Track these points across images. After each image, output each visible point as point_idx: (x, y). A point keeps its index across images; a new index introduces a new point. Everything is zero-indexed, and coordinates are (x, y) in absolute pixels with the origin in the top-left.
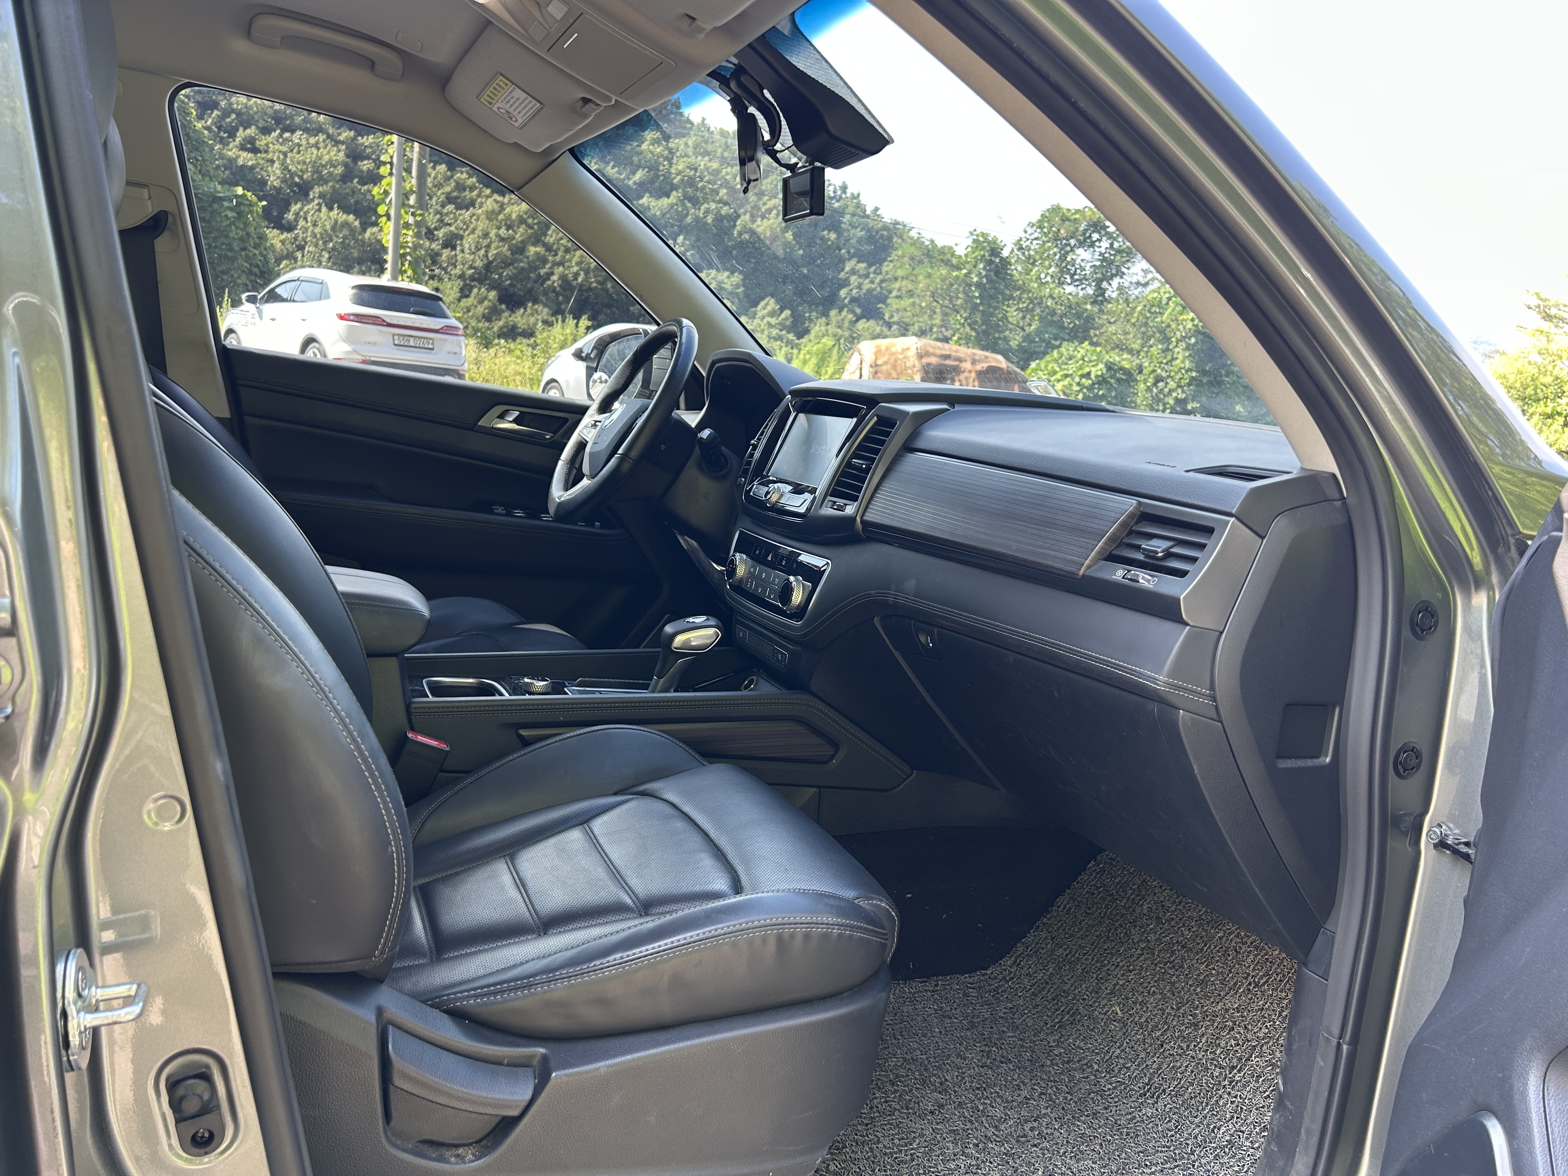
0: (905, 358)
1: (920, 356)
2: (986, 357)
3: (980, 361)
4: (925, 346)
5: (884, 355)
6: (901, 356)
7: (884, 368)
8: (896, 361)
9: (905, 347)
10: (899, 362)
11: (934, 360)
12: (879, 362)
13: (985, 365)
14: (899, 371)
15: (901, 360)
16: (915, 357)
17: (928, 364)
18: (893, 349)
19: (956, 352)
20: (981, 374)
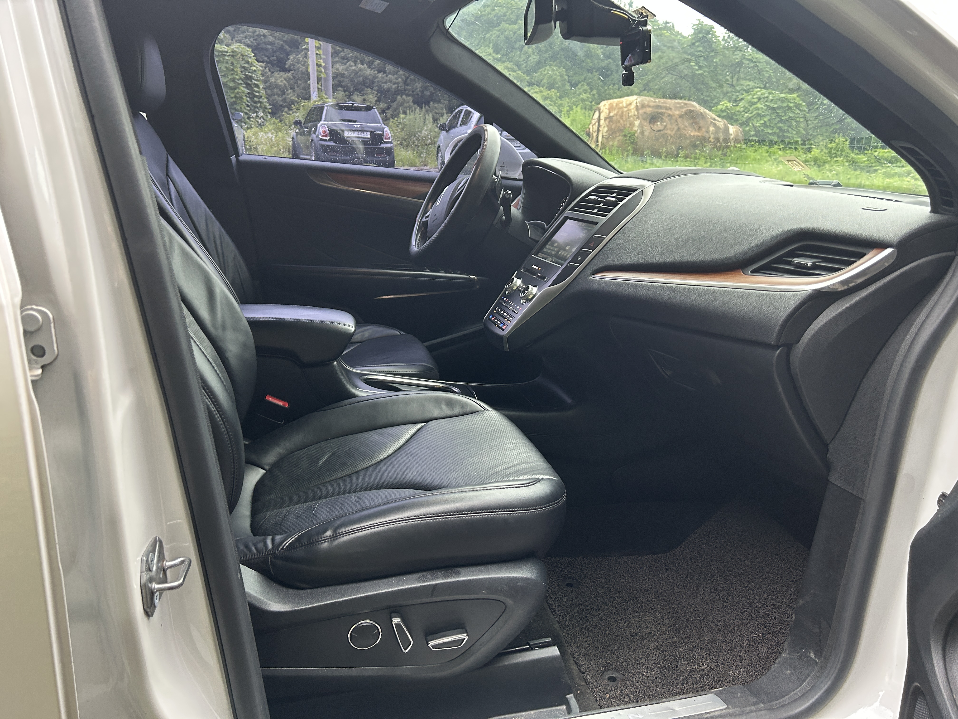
2: (686, 104)
3: (680, 107)
4: (642, 101)
5: (615, 109)
7: (614, 118)
8: (622, 113)
9: (628, 103)
11: (649, 110)
12: (612, 114)
13: (684, 110)
15: (626, 111)
17: (645, 113)
18: (621, 105)
19: (662, 103)
20: (681, 116)
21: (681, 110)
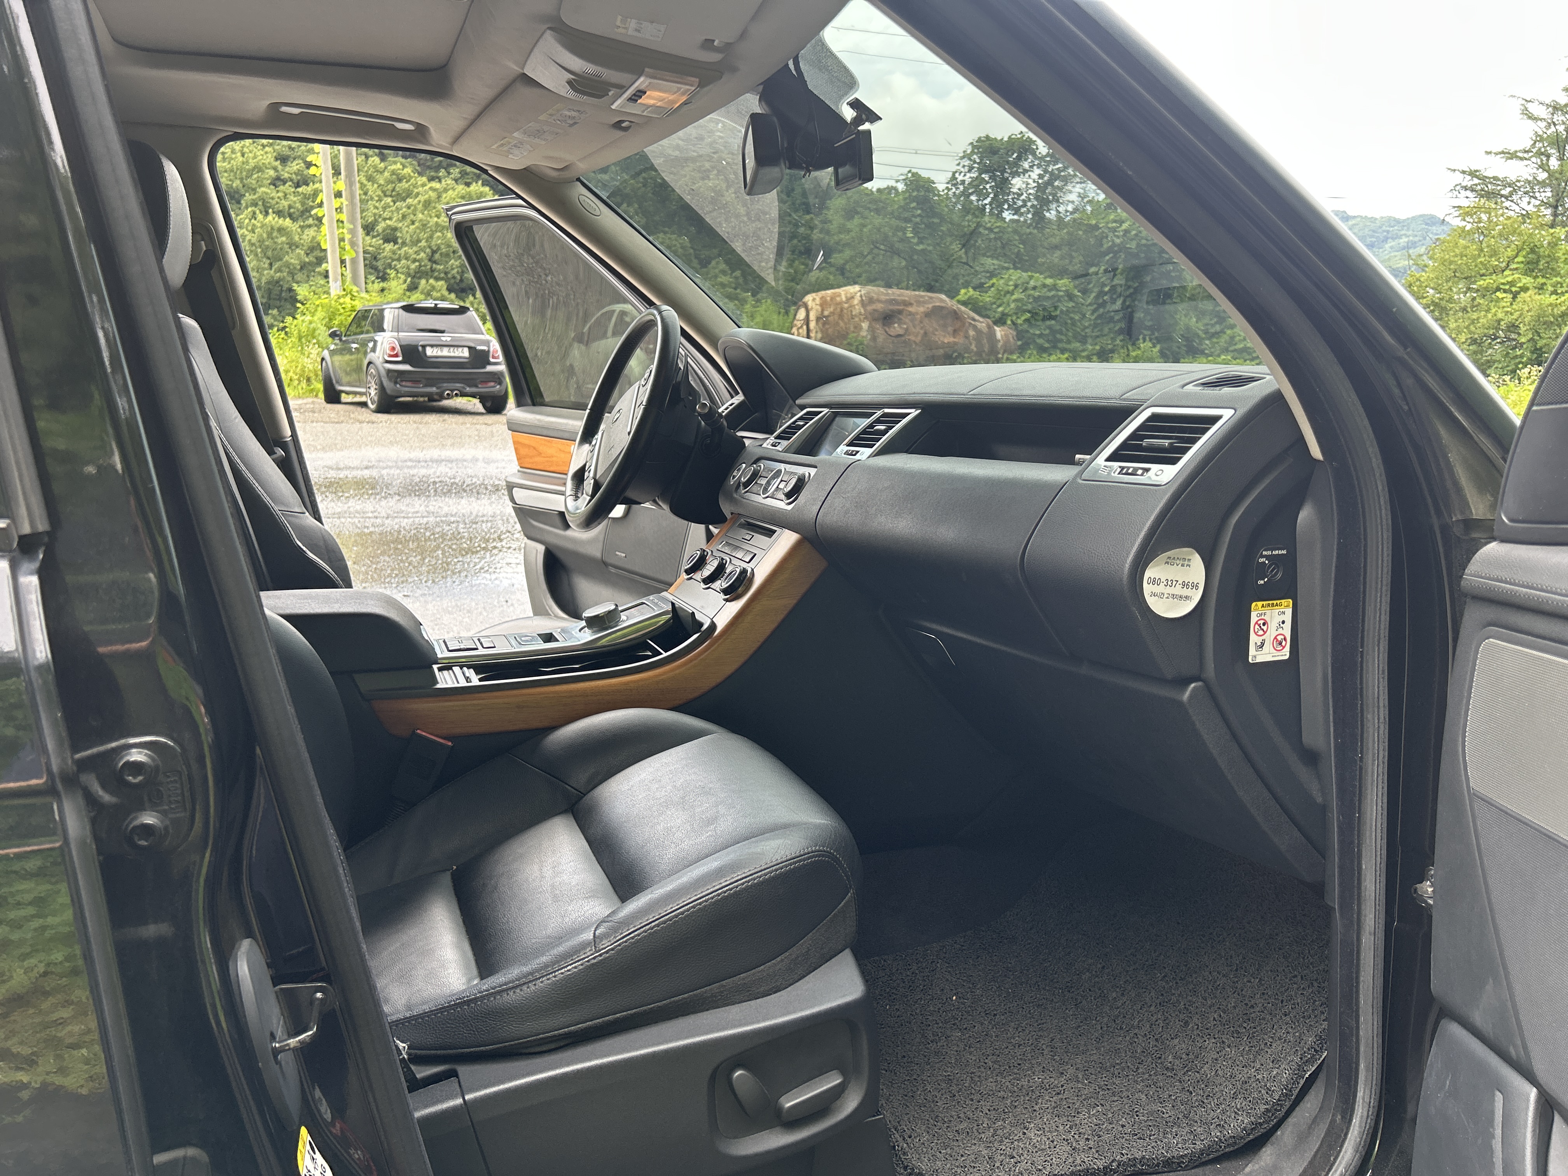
0: (851, 306)
1: (863, 303)
2: (931, 298)
3: (924, 302)
4: (868, 293)
5: (829, 305)
6: (846, 305)
7: (831, 318)
8: (842, 310)
9: (849, 295)
10: (845, 311)
11: (879, 306)
12: (826, 313)
13: (930, 306)
14: (846, 320)
15: (847, 309)
16: (860, 305)
17: (875, 310)
18: (838, 299)
19: (899, 296)
20: (927, 315)
21: (927, 306)
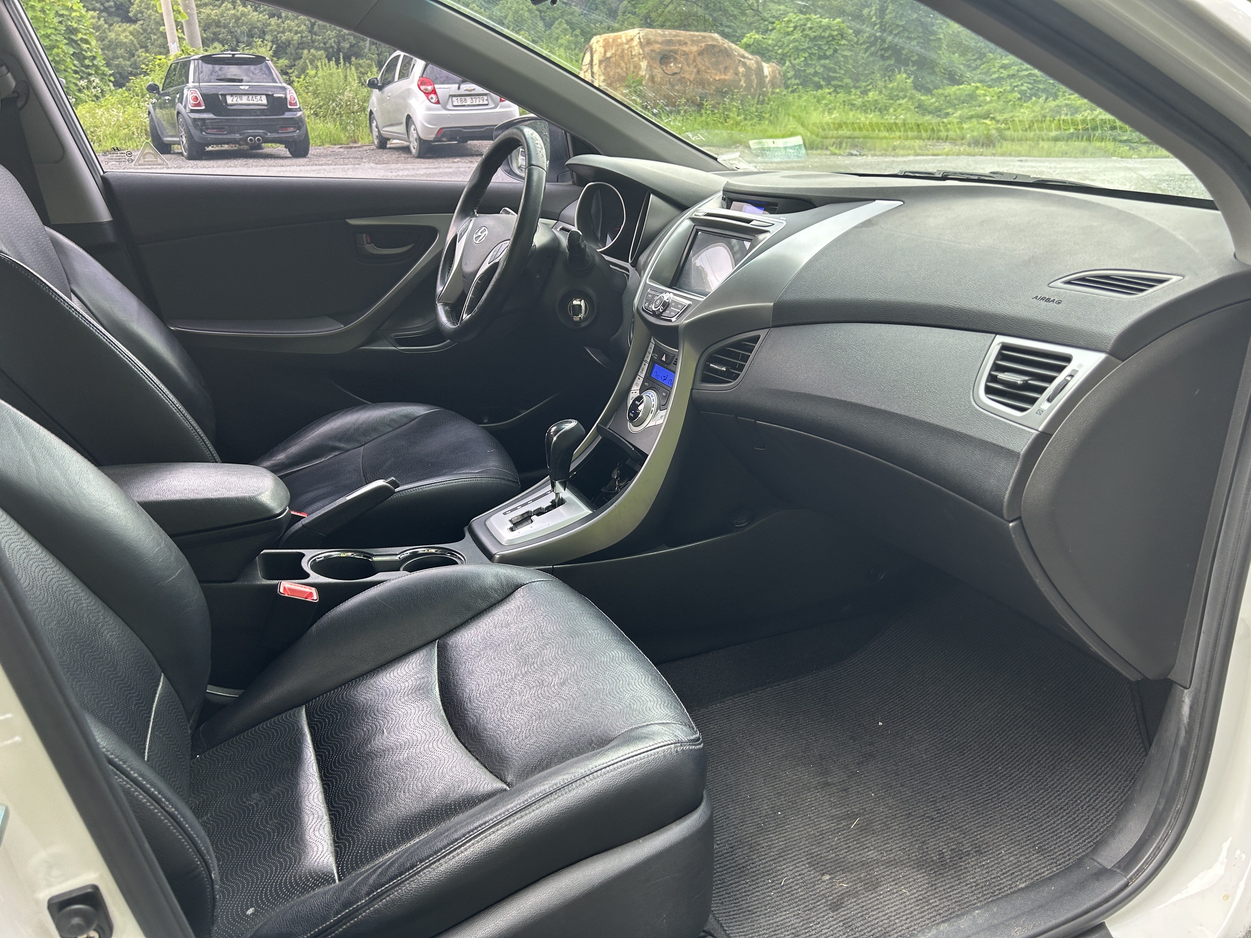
0: (631, 47)
1: (641, 44)
2: (704, 37)
3: (698, 42)
4: (646, 34)
6: (626, 46)
8: (623, 50)
9: (629, 38)
10: (626, 51)
11: (657, 47)
13: (703, 45)
14: (626, 60)
15: (628, 49)
16: (639, 46)
17: (652, 51)
20: (701, 53)
21: (700, 45)
